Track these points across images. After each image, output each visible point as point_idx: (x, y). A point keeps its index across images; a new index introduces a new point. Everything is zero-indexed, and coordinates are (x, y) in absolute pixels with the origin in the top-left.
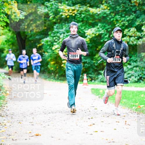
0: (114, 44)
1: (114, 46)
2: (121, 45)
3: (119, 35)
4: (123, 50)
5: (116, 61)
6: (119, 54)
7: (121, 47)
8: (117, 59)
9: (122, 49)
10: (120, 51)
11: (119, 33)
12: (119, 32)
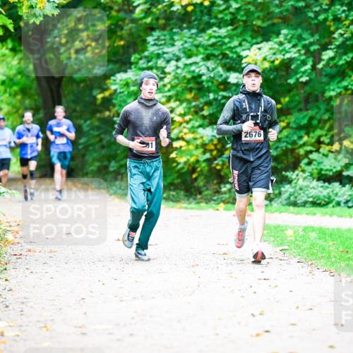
0: (244, 101)
1: (246, 105)
5: (254, 137)
9: (262, 109)
10: (259, 114)
11: (253, 78)
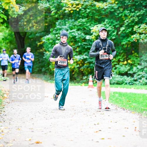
0: (100, 43)
2: (107, 42)
3: (104, 34)
4: (109, 46)
5: (104, 57)
6: (106, 51)
7: (107, 44)
8: (104, 56)
10: (106, 47)
12: (104, 31)
